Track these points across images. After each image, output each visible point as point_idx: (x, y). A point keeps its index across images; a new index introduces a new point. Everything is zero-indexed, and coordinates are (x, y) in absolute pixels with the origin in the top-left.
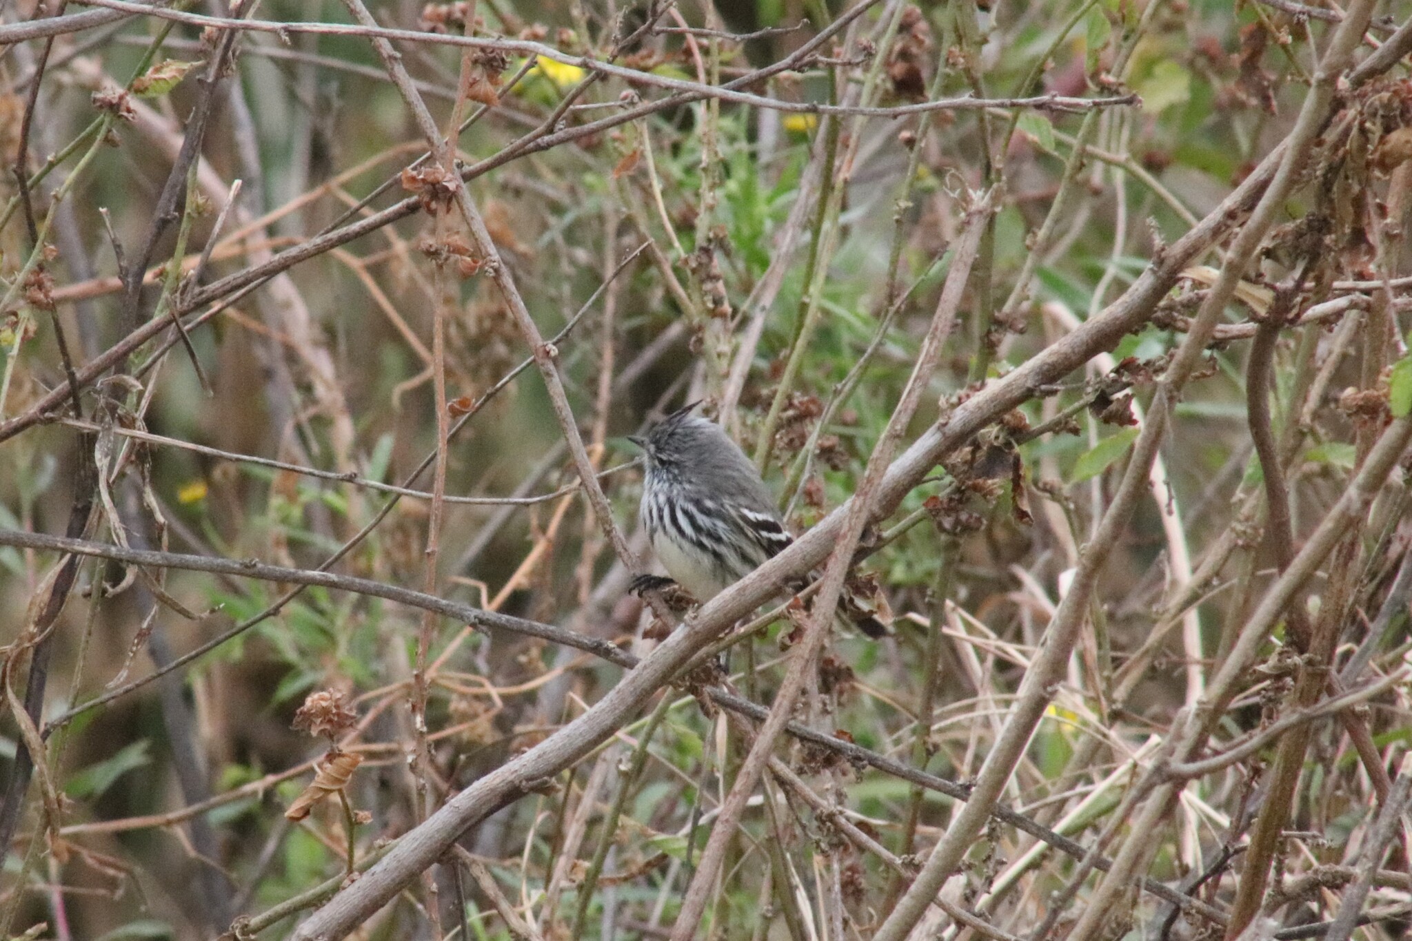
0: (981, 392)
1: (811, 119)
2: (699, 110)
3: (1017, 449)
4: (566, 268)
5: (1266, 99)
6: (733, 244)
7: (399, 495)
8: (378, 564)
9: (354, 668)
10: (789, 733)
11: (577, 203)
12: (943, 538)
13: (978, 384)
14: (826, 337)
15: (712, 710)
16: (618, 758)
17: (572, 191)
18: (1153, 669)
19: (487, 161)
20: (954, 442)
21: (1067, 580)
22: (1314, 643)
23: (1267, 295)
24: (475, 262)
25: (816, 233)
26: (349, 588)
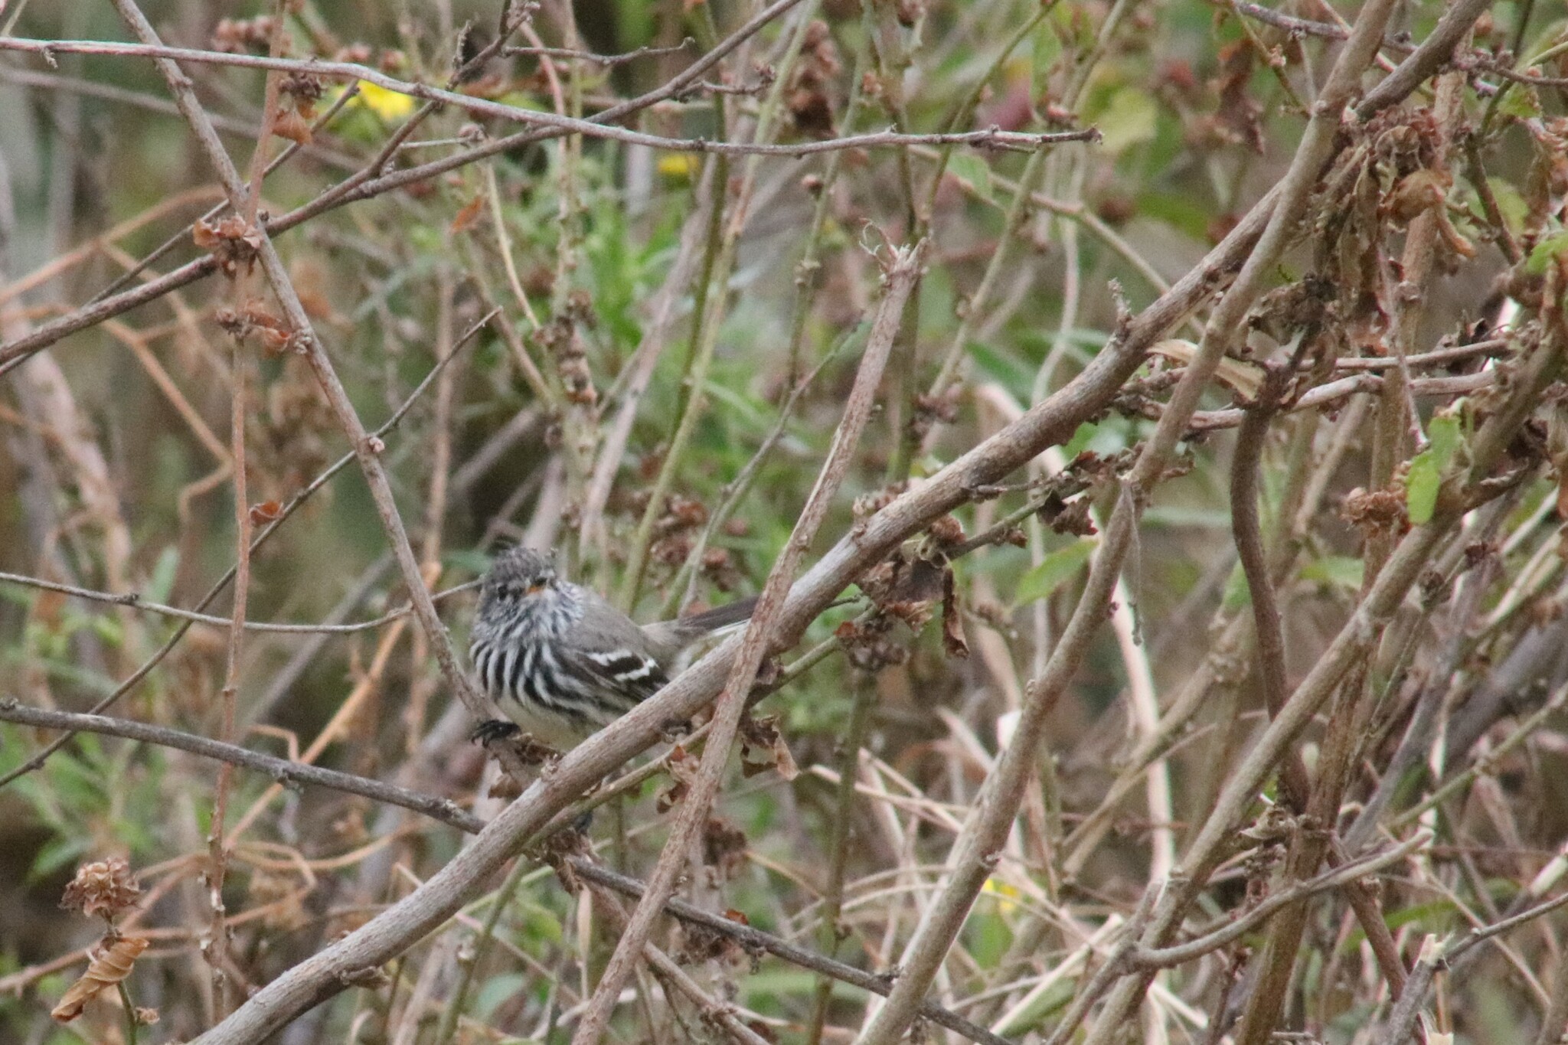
0: (905, 494)
1: (693, 158)
2: (556, 151)
3: (950, 564)
4: (390, 343)
5: (1252, 135)
6: (598, 314)
7: (190, 621)
8: (160, 706)
9: (131, 834)
10: (668, 913)
11: (404, 262)
12: (856, 673)
13: (899, 485)
14: (710, 428)
15: (575, 884)
16: (458, 942)
17: (399, 250)
18: (1112, 834)
19: (298, 211)
20: (873, 555)
21: (1008, 726)
22: (1313, 801)
23: (1256, 375)
24: (283, 335)
25: (701, 298)
26: (129, 734)
